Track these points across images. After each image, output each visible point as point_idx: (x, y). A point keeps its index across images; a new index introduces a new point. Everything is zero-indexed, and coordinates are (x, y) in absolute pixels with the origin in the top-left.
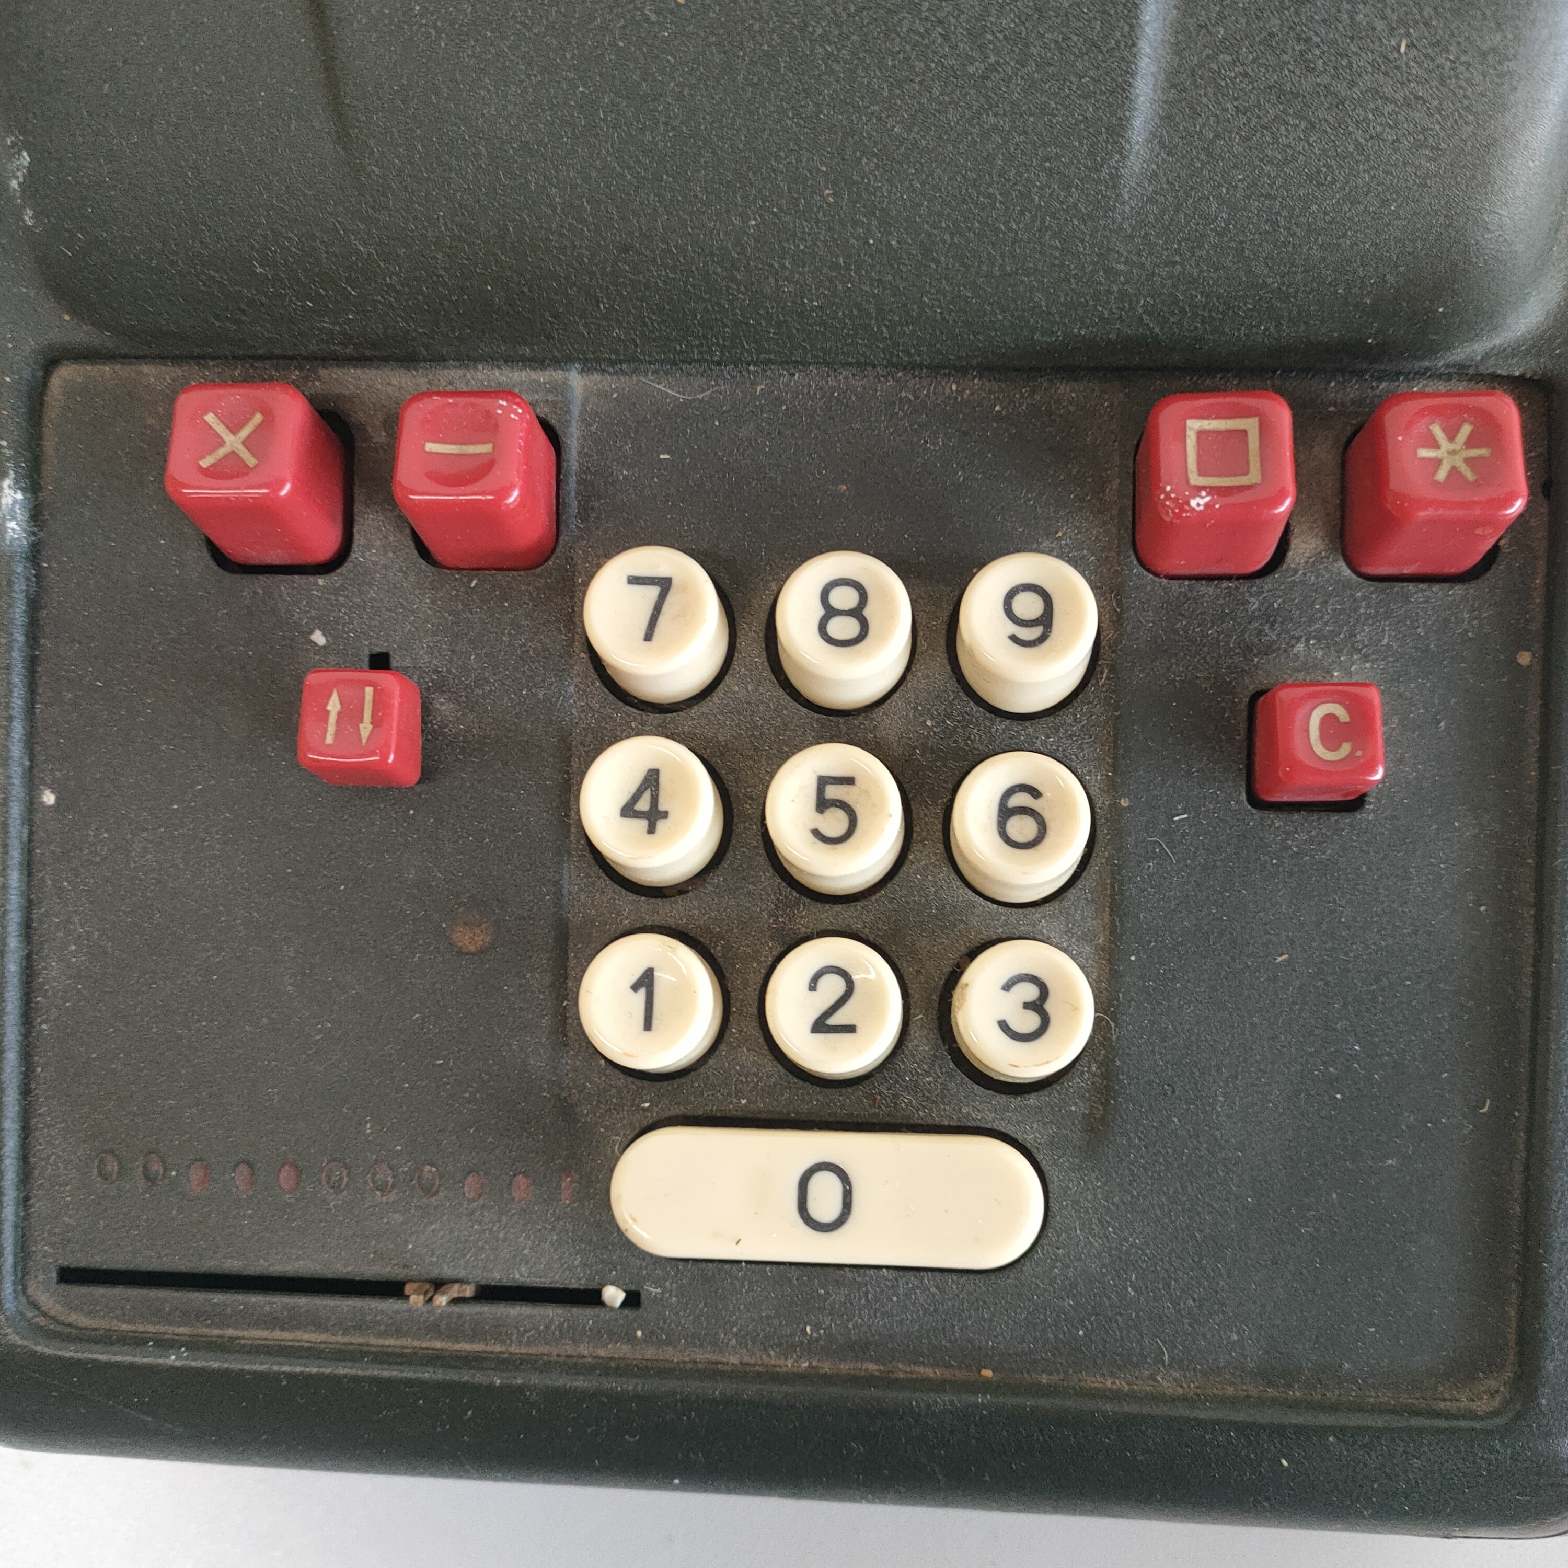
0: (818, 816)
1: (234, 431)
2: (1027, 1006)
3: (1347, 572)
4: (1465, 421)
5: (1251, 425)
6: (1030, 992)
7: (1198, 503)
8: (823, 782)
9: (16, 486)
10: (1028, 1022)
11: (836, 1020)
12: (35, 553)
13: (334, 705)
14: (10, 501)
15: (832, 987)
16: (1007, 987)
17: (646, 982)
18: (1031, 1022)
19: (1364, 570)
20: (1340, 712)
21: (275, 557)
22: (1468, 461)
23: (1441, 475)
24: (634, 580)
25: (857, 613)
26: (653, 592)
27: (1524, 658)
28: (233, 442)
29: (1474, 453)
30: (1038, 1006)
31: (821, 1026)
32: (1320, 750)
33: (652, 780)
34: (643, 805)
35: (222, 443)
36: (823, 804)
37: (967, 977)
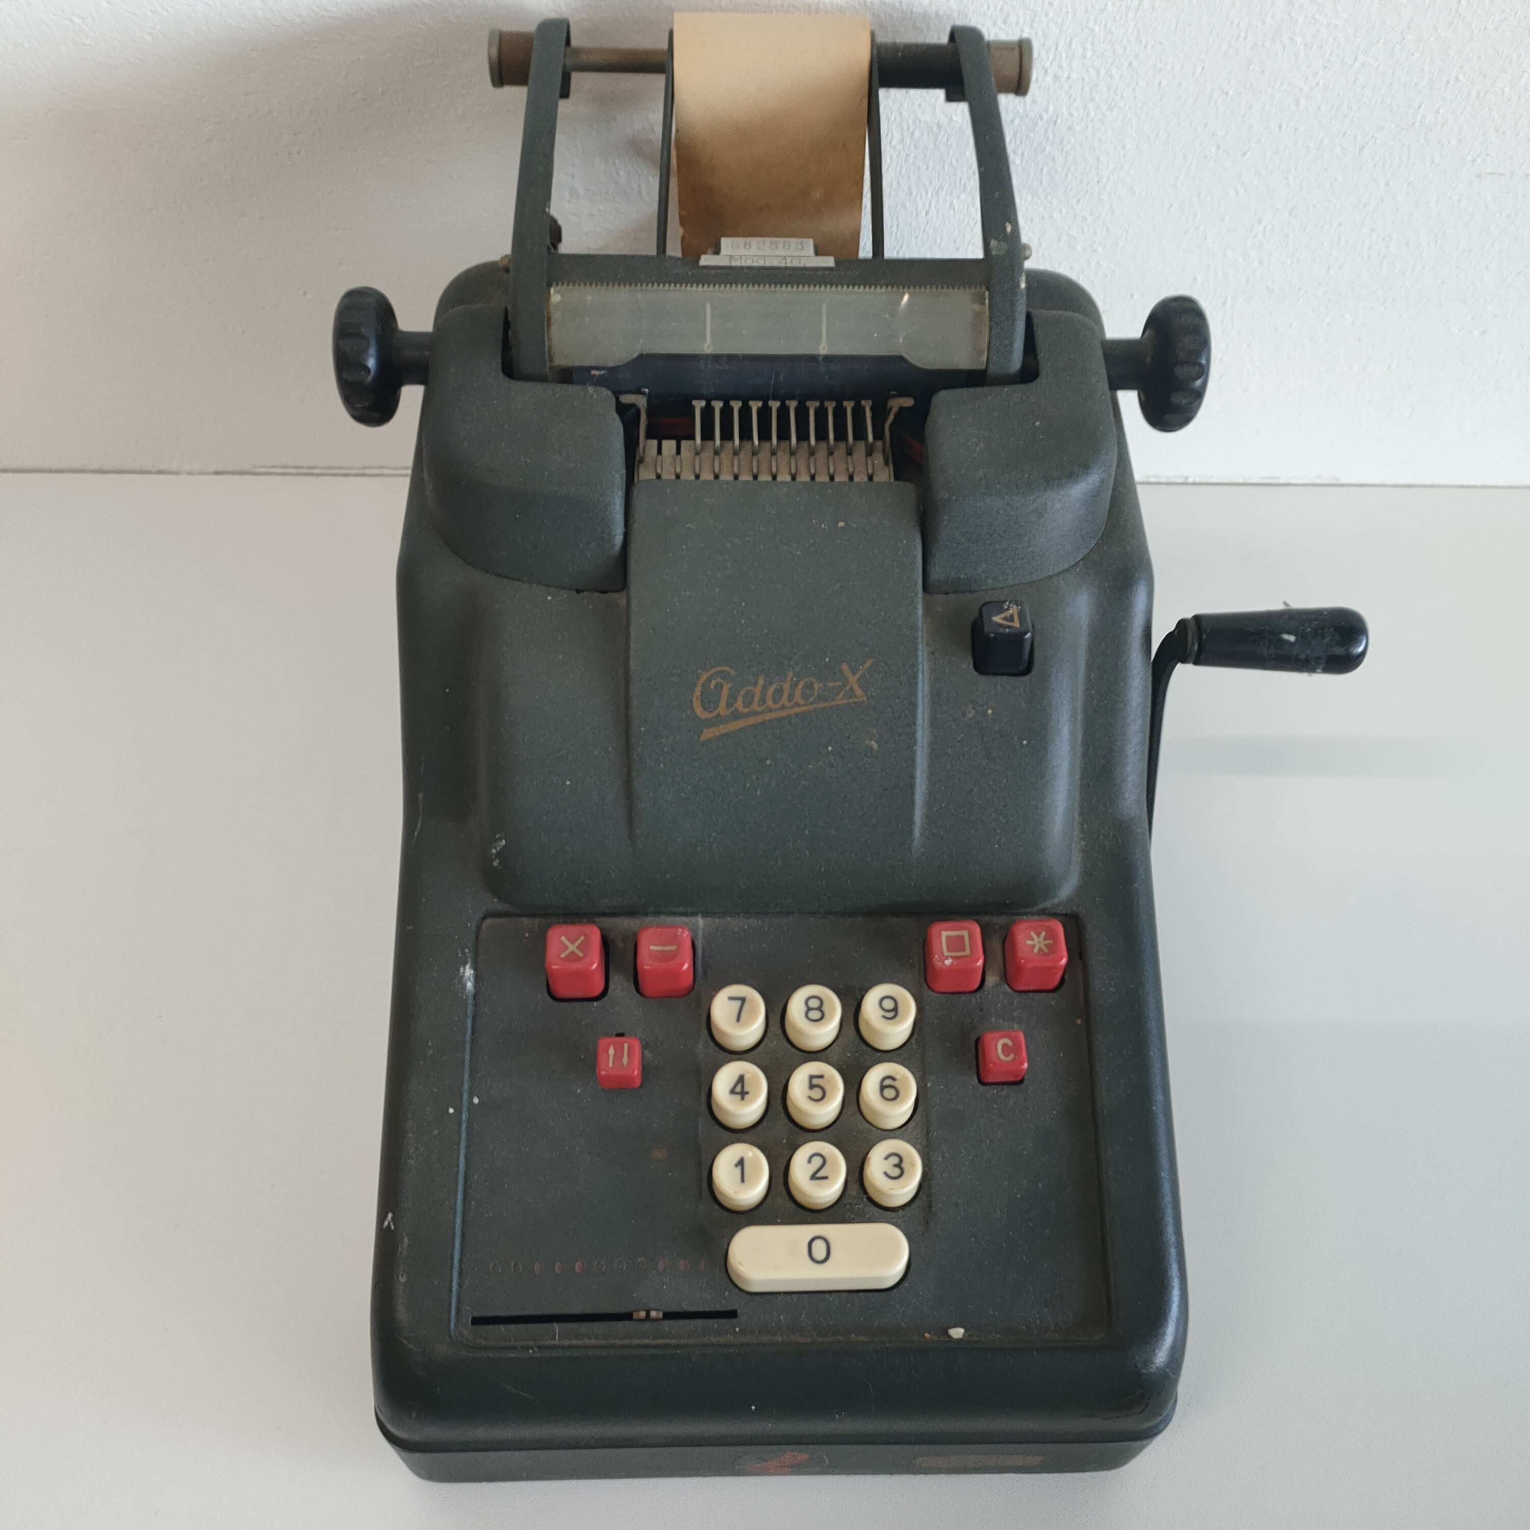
0: (811, 1091)
1: (573, 943)
2: (895, 1166)
3: (1009, 990)
4: (1042, 930)
5: (965, 934)
6: (895, 1160)
7: (948, 962)
8: (812, 1077)
9: (471, 967)
10: (896, 1172)
11: (819, 1175)
12: (475, 996)
13: (611, 1051)
14: (469, 974)
15: (817, 1161)
16: (887, 1158)
17: (741, 1163)
18: (897, 1172)
19: (1015, 988)
20: (1009, 1043)
21: (579, 994)
22: (1045, 945)
23: (1036, 950)
24: (731, 998)
25: (820, 1009)
26: (738, 1003)
27: (1079, 1021)
28: (572, 948)
29: (1047, 942)
30: (899, 1166)
31: (814, 1177)
32: (1002, 1057)
33: (741, 1079)
34: (738, 1089)
35: (566, 948)
36: (812, 1086)
37: (870, 1155)
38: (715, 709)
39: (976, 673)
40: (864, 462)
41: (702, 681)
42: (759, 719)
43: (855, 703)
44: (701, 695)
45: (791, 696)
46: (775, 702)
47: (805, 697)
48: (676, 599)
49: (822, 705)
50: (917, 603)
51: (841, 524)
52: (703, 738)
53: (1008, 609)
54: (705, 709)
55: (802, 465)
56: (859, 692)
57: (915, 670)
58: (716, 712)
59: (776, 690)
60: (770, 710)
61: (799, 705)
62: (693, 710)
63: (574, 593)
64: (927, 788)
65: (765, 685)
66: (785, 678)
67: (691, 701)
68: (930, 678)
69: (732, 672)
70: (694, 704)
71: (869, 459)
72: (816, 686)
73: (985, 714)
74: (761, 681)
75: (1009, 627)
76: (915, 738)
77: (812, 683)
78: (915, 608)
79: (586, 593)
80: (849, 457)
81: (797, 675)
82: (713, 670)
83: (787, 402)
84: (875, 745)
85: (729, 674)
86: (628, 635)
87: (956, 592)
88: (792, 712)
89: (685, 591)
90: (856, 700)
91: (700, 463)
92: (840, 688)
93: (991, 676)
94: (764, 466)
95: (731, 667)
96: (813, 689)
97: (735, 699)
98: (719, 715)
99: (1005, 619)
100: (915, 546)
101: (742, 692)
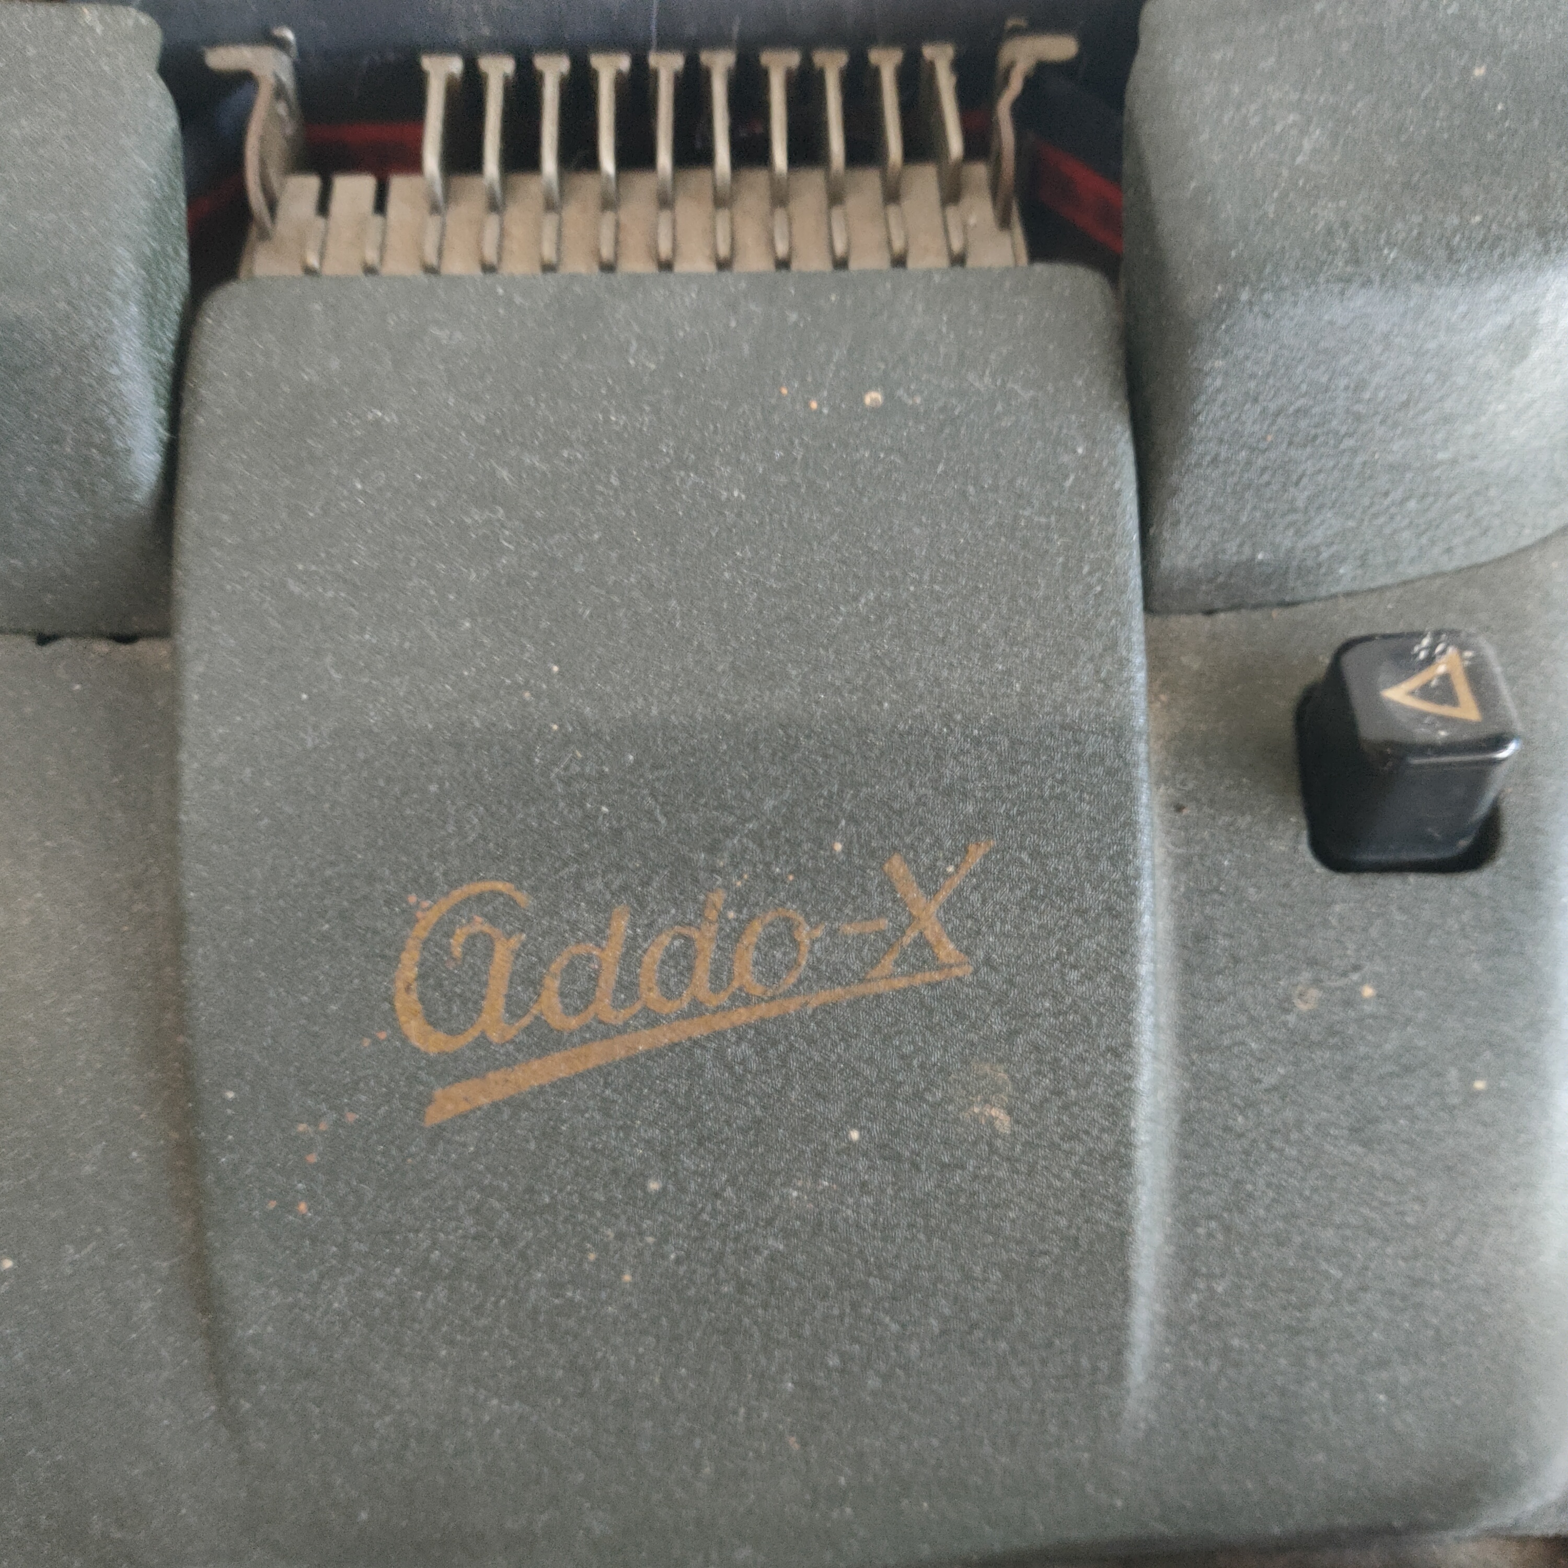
38: (471, 1021)
39: (1320, 870)
40: (938, 220)
41: (421, 931)
42: (619, 1049)
43: (932, 986)
44: (422, 977)
45: (720, 976)
46: (669, 994)
47: (771, 974)
48: (329, 659)
49: (825, 996)
50: (1129, 651)
51: (873, 397)
52: (434, 1116)
53: (1430, 660)
54: (433, 1020)
55: (750, 236)
56: (948, 950)
57: (1130, 871)
58: (473, 1034)
59: (671, 956)
60: (653, 1020)
61: (747, 1001)
62: (397, 1031)
63: (29, 645)
64: (1168, 1239)
65: (634, 938)
66: (700, 914)
67: (390, 1000)
68: (1175, 888)
69: (522, 898)
70: (398, 1005)
71: (951, 211)
72: (804, 934)
73: (1350, 1000)
74: (621, 925)
75: (1446, 721)
76: (1131, 1091)
77: (790, 925)
78: (1123, 663)
79: (64, 645)
80: (892, 210)
81: (740, 900)
82: (458, 894)
83: (705, 57)
84: (1003, 1122)
85: (511, 903)
86: (174, 781)
87: (1236, 608)
88: (722, 1023)
89: (362, 630)
90: (937, 976)
91: (442, 236)
92: (888, 941)
93: (1367, 878)
94: (635, 240)
95: (516, 880)
96: (796, 944)
97: (535, 985)
98: (482, 1041)
99: (1425, 692)
100: (1113, 463)
101: (560, 962)
